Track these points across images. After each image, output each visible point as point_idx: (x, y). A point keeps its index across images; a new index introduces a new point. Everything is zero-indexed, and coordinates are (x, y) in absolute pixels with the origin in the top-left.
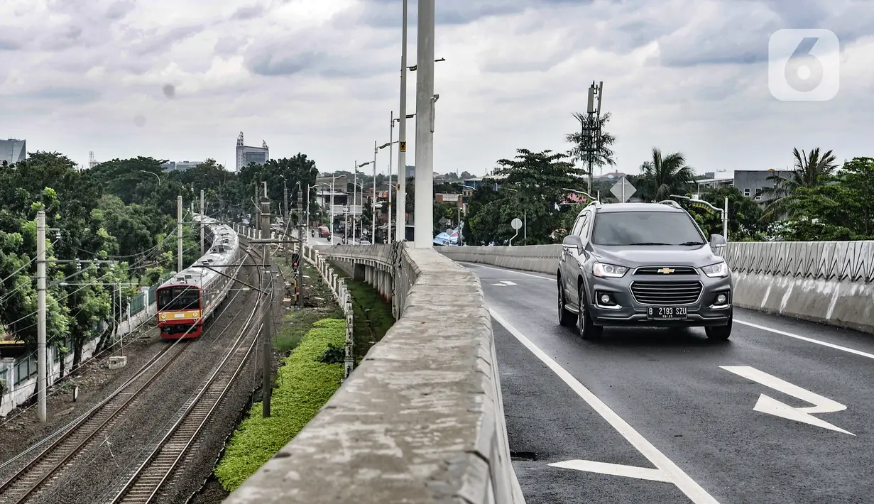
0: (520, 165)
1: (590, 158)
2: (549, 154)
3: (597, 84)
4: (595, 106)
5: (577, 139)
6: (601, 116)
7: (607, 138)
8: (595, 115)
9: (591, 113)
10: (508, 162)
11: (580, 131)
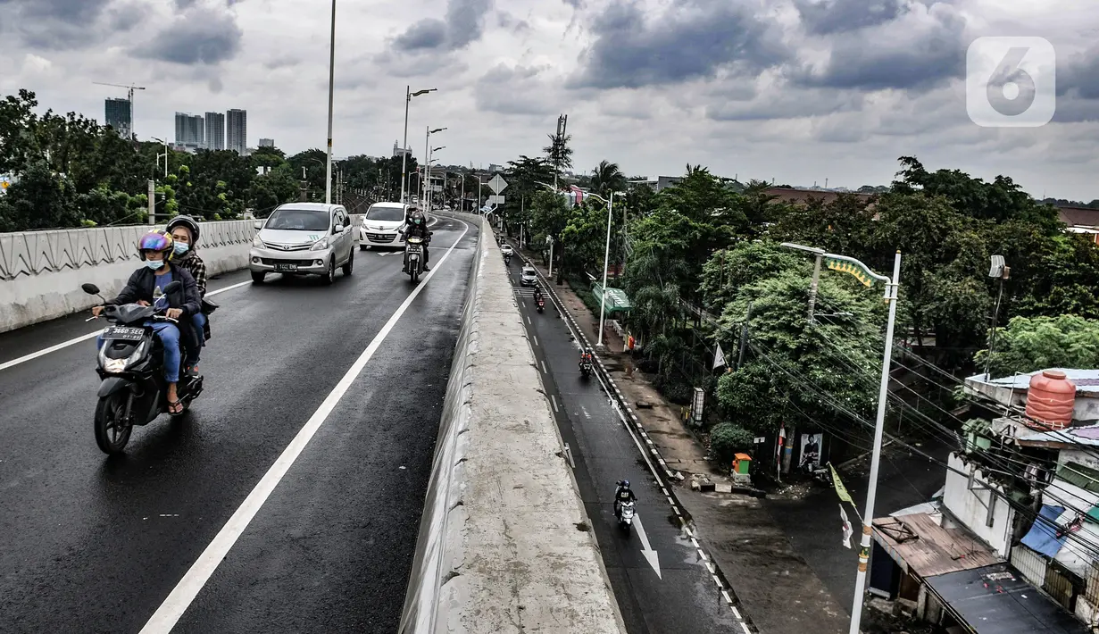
0: (521, 165)
1: (557, 163)
2: (540, 160)
3: (564, 116)
4: (562, 130)
5: (549, 151)
6: (565, 137)
7: (568, 151)
8: (561, 136)
9: (559, 135)
10: (514, 163)
11: (552, 146)
